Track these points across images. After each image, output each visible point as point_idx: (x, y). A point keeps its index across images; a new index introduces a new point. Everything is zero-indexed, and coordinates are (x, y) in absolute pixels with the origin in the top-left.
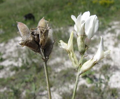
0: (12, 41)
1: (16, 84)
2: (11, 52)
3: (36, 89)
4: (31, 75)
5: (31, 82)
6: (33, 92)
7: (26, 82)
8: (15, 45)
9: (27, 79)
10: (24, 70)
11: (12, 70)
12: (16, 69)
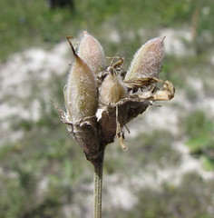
0: (18, 58)
1: (25, 161)
2: (15, 87)
3: (73, 176)
4: (63, 141)
5: (61, 159)
6: (66, 182)
7: (50, 158)
8: (24, 68)
9: (52, 151)
10: (45, 130)
11: (15, 128)
12: (27, 126)
